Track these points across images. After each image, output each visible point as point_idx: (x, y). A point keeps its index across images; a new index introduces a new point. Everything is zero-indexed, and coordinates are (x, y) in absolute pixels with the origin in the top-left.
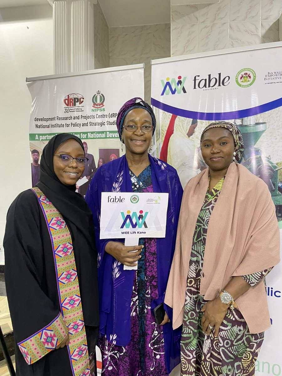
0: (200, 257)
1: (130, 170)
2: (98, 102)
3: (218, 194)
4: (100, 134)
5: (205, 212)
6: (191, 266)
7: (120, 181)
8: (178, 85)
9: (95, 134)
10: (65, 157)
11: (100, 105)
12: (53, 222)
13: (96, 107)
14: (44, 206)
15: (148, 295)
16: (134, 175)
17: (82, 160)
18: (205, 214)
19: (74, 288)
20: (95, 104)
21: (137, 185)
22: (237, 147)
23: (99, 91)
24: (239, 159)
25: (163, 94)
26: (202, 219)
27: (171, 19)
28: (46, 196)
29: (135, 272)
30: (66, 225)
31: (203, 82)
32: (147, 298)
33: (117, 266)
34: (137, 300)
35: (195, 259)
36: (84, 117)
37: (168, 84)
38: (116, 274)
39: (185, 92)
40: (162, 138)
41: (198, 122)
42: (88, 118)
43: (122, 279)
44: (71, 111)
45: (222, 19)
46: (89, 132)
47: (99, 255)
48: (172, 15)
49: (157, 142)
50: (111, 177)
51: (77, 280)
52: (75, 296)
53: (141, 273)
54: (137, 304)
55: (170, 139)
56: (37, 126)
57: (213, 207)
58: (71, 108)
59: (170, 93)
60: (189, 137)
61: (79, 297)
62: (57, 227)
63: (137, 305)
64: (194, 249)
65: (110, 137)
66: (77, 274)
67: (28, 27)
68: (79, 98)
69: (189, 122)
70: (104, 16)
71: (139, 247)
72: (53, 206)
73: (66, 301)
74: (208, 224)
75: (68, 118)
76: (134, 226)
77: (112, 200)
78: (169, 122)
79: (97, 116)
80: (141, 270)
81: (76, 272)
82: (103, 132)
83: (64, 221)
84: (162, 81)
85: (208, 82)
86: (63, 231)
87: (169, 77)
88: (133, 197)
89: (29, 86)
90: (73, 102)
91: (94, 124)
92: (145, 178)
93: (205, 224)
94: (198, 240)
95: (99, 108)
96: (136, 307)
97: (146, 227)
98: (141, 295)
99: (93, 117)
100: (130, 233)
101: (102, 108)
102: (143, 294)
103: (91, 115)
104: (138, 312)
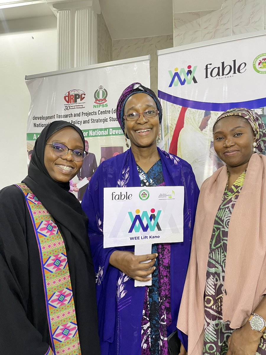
0: (220, 268)
1: (138, 165)
2: (101, 97)
3: (240, 191)
4: (102, 131)
5: (225, 211)
6: (209, 280)
7: (126, 178)
8: (188, 75)
9: (97, 131)
10: (59, 147)
11: (103, 101)
12: (43, 226)
13: (98, 103)
14: (31, 205)
15: (164, 322)
16: (142, 171)
17: (79, 154)
18: (224, 213)
19: (69, 313)
20: (97, 100)
21: (146, 182)
22: (258, 137)
23: (101, 86)
24: (262, 150)
25: (170, 86)
26: (220, 219)
27: (174, 26)
28: (34, 194)
29: (146, 292)
30: (59, 231)
31: (216, 70)
32: (163, 326)
33: (123, 283)
34: (148, 328)
35: (213, 270)
36: (85, 114)
37: (176, 74)
38: (121, 293)
39: (195, 81)
40: (170, 133)
41: (211, 114)
42: (89, 115)
43: (128, 300)
44: (71, 108)
45: (224, 24)
46: (91, 130)
47: (101, 269)
48: (174, 22)
49: (166, 137)
50: (115, 173)
51: (73, 302)
52: (69, 324)
53: (154, 293)
54: (149, 333)
55: (180, 133)
56: (35, 125)
57: (233, 206)
58: (72, 105)
59: (179, 84)
60: (202, 130)
61: (74, 324)
62: (47, 232)
63: (149, 335)
64: (212, 257)
65: (114, 134)
66: (72, 294)
67: (33, 37)
68: (80, 94)
69: (201, 114)
70: (107, 29)
71: (152, 255)
72: (43, 207)
73: (59, 331)
74: (228, 225)
75: (68, 116)
76: (145, 229)
77: (117, 197)
78: (179, 115)
79: (100, 112)
80: (153, 289)
81: (72, 292)
82: (105, 129)
83: (56, 225)
84: (170, 72)
85: (221, 70)
86: (55, 238)
87: (177, 67)
88: (143, 192)
89: (28, 84)
90: (74, 99)
91: (96, 121)
92: (155, 174)
93: (224, 225)
94: (217, 246)
95: (101, 103)
96: (148, 337)
97: (159, 229)
98: (154, 322)
99: (95, 114)
100: (140, 238)
101: (105, 104)
102: (156, 320)
103: (93, 112)
104: (150, 344)
